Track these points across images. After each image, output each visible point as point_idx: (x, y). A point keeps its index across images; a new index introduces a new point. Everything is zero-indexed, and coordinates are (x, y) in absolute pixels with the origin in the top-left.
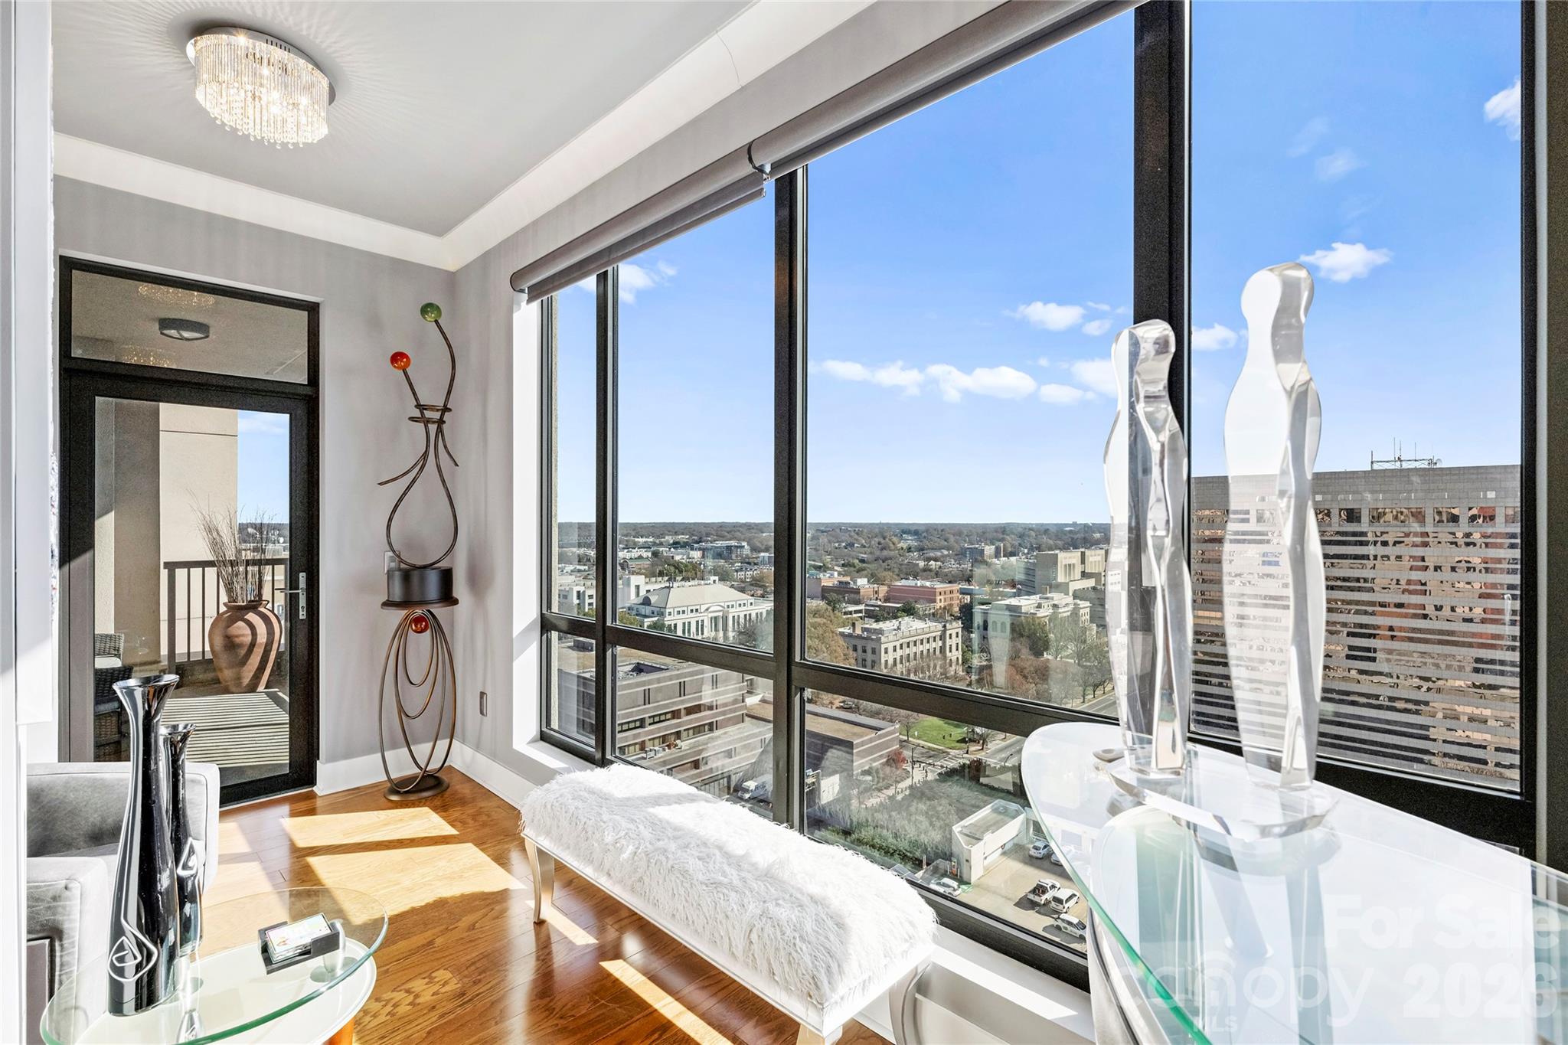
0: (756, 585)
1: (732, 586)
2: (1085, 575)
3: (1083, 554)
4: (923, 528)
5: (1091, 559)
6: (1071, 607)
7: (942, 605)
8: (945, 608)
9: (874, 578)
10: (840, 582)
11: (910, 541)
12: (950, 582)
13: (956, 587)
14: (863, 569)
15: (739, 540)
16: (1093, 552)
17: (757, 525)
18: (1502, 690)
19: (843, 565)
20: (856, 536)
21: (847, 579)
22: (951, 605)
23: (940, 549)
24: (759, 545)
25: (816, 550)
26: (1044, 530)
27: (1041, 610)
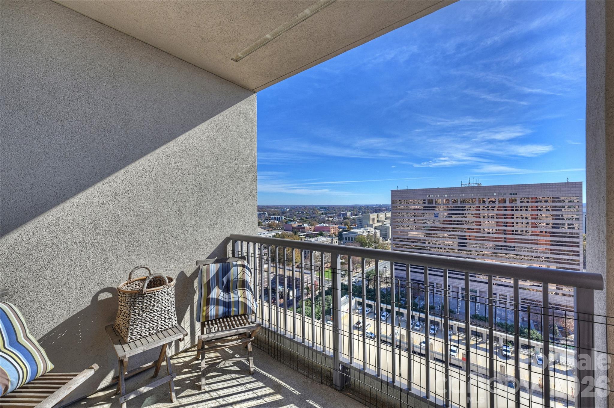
0: (270, 227)
1: (261, 228)
2: (378, 221)
3: (378, 214)
4: (327, 207)
5: (380, 216)
6: (374, 232)
7: (332, 232)
8: (333, 233)
9: (310, 224)
10: (298, 225)
11: (323, 211)
12: (335, 225)
13: (337, 226)
14: (307, 221)
15: (264, 211)
16: (381, 214)
17: (270, 206)
18: (498, 254)
19: (300, 220)
20: (304, 210)
21: (301, 224)
22: (335, 232)
23: (333, 213)
24: (270, 213)
25: (291, 214)
26: (367, 207)
27: (364, 233)
